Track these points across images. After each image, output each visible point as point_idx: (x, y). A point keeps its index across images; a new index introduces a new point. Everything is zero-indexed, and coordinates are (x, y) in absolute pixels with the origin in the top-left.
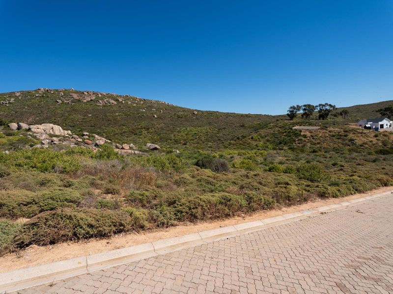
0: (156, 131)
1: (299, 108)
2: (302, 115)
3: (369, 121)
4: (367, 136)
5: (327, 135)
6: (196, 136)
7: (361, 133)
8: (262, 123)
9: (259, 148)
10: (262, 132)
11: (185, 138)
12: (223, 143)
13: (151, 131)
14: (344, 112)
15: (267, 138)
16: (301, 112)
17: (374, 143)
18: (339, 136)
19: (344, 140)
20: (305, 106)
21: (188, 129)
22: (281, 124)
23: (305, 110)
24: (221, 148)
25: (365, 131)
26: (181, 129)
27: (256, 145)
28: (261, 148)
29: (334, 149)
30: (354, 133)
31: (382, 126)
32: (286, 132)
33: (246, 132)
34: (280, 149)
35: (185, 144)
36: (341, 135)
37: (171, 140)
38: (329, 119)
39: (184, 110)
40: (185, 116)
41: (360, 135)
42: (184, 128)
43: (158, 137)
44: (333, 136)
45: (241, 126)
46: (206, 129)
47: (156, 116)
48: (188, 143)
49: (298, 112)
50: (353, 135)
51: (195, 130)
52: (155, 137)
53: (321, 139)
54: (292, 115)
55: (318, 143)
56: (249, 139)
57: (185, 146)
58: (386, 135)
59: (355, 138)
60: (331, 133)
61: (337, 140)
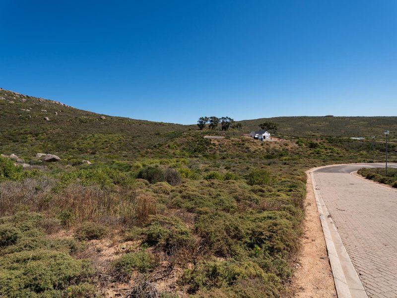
0: (49, 138)
1: (206, 119)
2: (209, 126)
3: (256, 133)
4: (257, 145)
5: (230, 144)
6: (107, 144)
7: (253, 142)
8: (176, 131)
9: (177, 156)
10: (177, 140)
11: (93, 146)
12: (139, 151)
13: (43, 137)
14: (239, 125)
15: (182, 146)
16: (209, 123)
17: (262, 150)
18: (239, 145)
19: (243, 148)
20: (211, 118)
21: (96, 136)
22: (193, 133)
23: (211, 121)
24: (138, 157)
25: (255, 141)
26: (86, 136)
27: (174, 153)
28: (179, 157)
29: (238, 156)
30: (248, 143)
31: (264, 137)
32: (198, 141)
33: (162, 140)
34: (196, 157)
35: (93, 153)
36: (240, 144)
37: (73, 149)
38: (230, 130)
39: (88, 114)
40: (90, 121)
41: (252, 144)
42: (91, 135)
43: (54, 146)
44: (235, 145)
45: (156, 134)
46: (117, 136)
47: (48, 119)
48: (97, 153)
49: (206, 123)
51: (104, 138)
52: (49, 146)
53: (227, 147)
54: (201, 126)
55: (225, 151)
56: (166, 147)
57: (93, 156)
58: (268, 144)
59: (249, 146)
60: (233, 143)
61: (238, 148)
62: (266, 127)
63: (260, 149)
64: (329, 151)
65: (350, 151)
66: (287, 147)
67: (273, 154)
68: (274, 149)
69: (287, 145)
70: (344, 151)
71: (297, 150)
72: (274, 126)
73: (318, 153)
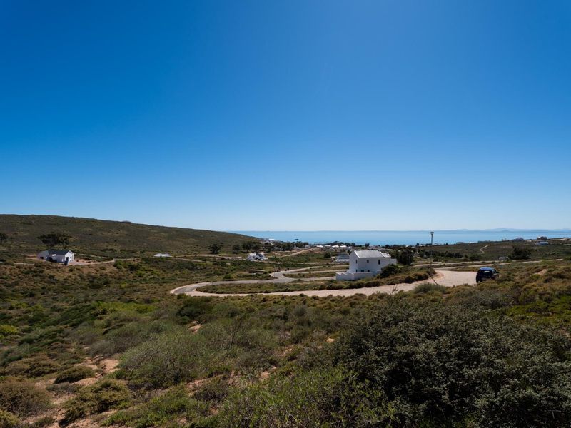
3: (52, 252)
4: (63, 271)
5: (18, 272)
17: (73, 278)
19: (43, 277)
30: (48, 269)
31: (67, 258)
36: (35, 272)
41: (55, 270)
44: (27, 273)
53: (13, 278)
55: (17, 284)
58: (78, 268)
59: (52, 274)
60: (21, 270)
61: (35, 278)
62: (51, 240)
63: (70, 277)
65: (167, 271)
66: (105, 272)
67: (92, 282)
68: (89, 275)
69: (104, 269)
70: (162, 272)
71: (118, 275)
72: (64, 238)
73: (140, 277)
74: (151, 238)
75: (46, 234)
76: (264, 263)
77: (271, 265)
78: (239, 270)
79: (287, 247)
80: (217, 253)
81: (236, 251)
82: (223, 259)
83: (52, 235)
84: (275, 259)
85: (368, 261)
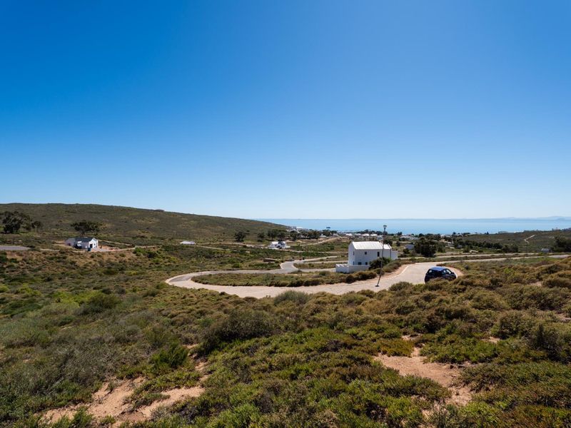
3: (78, 240)
4: (85, 258)
5: (43, 258)
7: (78, 254)
17: (93, 264)
18: (59, 260)
19: (65, 263)
30: (72, 255)
31: (91, 245)
36: (59, 258)
38: (21, 233)
41: (78, 256)
44: (52, 259)
50: (71, 257)
53: (38, 263)
55: (40, 269)
58: (100, 255)
59: (75, 260)
60: (47, 256)
61: (58, 264)
62: (82, 227)
63: (90, 263)
64: (167, 260)
65: (184, 259)
66: (124, 258)
67: (109, 268)
68: (108, 261)
69: (123, 256)
70: (179, 259)
71: (136, 261)
72: (94, 226)
73: (157, 264)
74: (180, 226)
75: (78, 223)
76: (284, 251)
77: (291, 254)
78: (255, 258)
79: (314, 235)
80: (242, 241)
81: (261, 239)
82: (245, 247)
83: (83, 223)
84: (298, 248)
85: (366, 253)
